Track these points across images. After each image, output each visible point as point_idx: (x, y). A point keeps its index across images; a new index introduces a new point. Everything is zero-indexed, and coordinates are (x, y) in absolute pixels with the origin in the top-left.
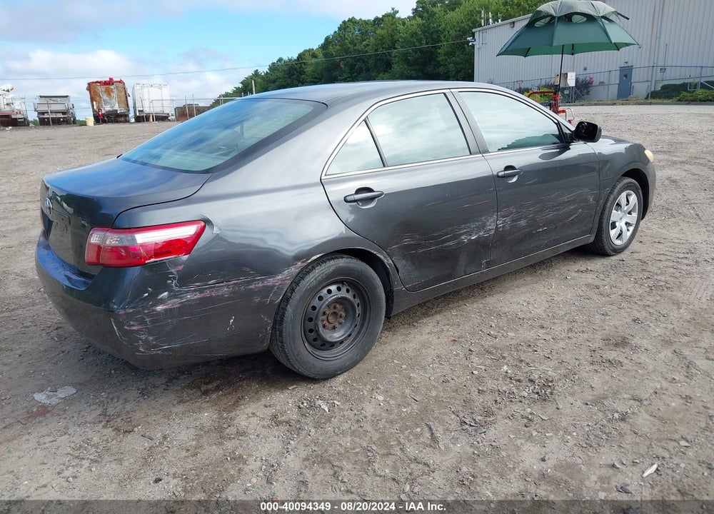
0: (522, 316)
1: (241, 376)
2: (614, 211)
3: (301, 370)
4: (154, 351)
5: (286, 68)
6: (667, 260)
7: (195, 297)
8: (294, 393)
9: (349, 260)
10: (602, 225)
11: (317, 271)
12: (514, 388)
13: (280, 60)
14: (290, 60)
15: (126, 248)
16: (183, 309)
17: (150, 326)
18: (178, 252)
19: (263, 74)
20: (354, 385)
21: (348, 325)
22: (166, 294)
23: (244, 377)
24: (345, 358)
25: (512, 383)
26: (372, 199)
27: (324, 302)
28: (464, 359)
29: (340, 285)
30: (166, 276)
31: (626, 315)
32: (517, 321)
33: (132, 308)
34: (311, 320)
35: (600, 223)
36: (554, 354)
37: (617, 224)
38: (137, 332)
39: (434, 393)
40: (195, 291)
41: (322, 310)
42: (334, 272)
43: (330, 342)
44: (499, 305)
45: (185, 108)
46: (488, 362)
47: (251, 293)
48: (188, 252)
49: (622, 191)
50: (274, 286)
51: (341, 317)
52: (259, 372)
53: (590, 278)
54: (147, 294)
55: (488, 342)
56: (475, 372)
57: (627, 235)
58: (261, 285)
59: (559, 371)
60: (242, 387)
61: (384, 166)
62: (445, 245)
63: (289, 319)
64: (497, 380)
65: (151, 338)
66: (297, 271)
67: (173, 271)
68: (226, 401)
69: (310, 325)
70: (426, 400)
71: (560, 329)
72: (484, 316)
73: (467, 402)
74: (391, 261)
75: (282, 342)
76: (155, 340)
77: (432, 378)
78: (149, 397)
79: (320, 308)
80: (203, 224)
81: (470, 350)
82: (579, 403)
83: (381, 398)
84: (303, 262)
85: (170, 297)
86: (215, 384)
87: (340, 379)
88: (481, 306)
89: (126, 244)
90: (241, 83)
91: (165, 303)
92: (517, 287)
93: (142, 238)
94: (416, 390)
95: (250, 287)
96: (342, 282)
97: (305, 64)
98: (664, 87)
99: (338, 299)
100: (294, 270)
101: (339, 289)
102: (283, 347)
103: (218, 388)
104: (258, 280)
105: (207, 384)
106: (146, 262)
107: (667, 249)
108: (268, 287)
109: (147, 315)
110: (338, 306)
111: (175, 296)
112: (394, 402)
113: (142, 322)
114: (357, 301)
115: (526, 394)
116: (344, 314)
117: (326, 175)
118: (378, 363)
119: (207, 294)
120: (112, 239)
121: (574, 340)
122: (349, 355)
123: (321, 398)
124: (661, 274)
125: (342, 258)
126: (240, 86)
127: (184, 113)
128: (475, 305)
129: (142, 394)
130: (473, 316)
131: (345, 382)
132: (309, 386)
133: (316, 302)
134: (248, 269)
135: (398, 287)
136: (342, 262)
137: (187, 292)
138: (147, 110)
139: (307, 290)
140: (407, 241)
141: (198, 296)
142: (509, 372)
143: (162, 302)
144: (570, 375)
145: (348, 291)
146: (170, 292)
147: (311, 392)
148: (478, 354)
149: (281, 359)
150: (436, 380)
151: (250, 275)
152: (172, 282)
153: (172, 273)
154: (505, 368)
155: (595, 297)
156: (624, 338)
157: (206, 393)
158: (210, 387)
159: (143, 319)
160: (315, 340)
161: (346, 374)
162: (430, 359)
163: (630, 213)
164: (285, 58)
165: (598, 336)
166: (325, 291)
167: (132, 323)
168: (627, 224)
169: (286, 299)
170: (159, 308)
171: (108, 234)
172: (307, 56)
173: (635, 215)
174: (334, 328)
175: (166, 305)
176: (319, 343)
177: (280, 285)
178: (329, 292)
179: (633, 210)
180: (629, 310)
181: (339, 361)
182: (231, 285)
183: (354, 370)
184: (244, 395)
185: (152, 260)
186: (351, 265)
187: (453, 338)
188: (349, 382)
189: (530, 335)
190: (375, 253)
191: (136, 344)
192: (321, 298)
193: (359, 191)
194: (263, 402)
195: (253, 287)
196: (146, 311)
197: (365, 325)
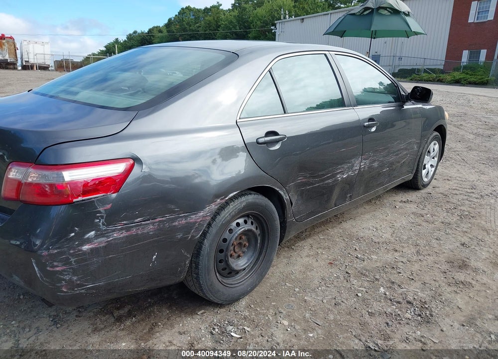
0: (377, 241)
1: (149, 300)
2: (426, 156)
3: (212, 298)
4: (77, 291)
5: (139, 39)
6: (461, 194)
7: (122, 236)
8: (204, 318)
9: (256, 196)
10: (419, 166)
11: (231, 207)
12: (397, 310)
13: (135, 32)
14: (142, 33)
15: (51, 185)
16: (109, 247)
17: (75, 266)
18: (106, 191)
19: (122, 42)
20: (258, 309)
21: (250, 254)
22: (93, 233)
23: (153, 301)
24: (247, 283)
25: (393, 305)
26: (277, 142)
27: (234, 235)
28: (345, 281)
29: (246, 219)
30: (94, 215)
31: (453, 240)
32: (375, 245)
33: (56, 249)
34: (221, 251)
35: (418, 165)
36: (415, 275)
37: (426, 166)
38: (61, 273)
39: (331, 317)
40: (121, 229)
41: (232, 242)
42: (244, 207)
43: (236, 271)
44: (354, 230)
45: (63, 61)
46: (366, 284)
47: (175, 230)
48: (117, 191)
49: (432, 141)
50: (196, 222)
51: (245, 246)
52: (166, 295)
53: (412, 207)
54: (73, 234)
55: (359, 265)
56: (360, 295)
57: (431, 173)
58: (184, 221)
59: (426, 293)
60: (153, 312)
61: (285, 113)
62: (326, 182)
63: (206, 253)
64: (380, 301)
65: (75, 278)
66: (216, 207)
67: (101, 209)
68: (141, 328)
69: (222, 256)
70: (327, 324)
71: (409, 251)
72: (346, 240)
73: (364, 325)
74: (288, 197)
75: (197, 274)
76: (79, 279)
77: (325, 301)
78: (61, 325)
79: (230, 240)
80: (132, 162)
81: (347, 273)
82: (456, 325)
83: (286, 323)
84: (222, 199)
85: (96, 237)
86: (126, 310)
87: (243, 302)
88: (341, 231)
89: (52, 181)
90: (105, 47)
91: (92, 242)
92: (362, 214)
93: (69, 176)
94: (314, 314)
95: (174, 224)
96: (248, 216)
97: (153, 36)
98: (400, 70)
99: (245, 231)
100: (213, 207)
101: (246, 222)
102: (198, 279)
103: (130, 315)
104: (182, 217)
105: (118, 309)
106: (74, 200)
107: (456, 185)
108: (191, 223)
109: (72, 255)
110: (243, 237)
111: (102, 235)
112: (299, 327)
113: (67, 262)
114: (258, 232)
115: (410, 317)
116: (247, 244)
117: (240, 118)
118: (273, 287)
119: (134, 231)
120: (33, 176)
121: (425, 263)
122: (251, 280)
123: (231, 323)
124: (462, 205)
125: (250, 194)
126: (104, 49)
127: (63, 66)
128: (336, 230)
129: (55, 323)
130: (337, 240)
131: (248, 307)
132: (216, 311)
133: (227, 235)
134: (173, 207)
135: (290, 219)
136: (252, 198)
137: (114, 231)
138: (32, 61)
139: (222, 224)
140: (300, 180)
141: (125, 234)
142: (387, 293)
143: (89, 241)
144: (437, 295)
145: (252, 223)
146: (97, 231)
147: (219, 317)
148: (356, 277)
149: (193, 289)
150: (329, 302)
151: (174, 212)
152: (100, 222)
153: (99, 212)
154: (382, 290)
155: (424, 224)
156: (463, 261)
157: (119, 319)
158: (122, 312)
159: (68, 259)
160: (224, 269)
161: (247, 297)
162: (316, 282)
163: (433, 158)
164: (139, 31)
165: (442, 258)
166: (234, 224)
167: (55, 264)
168: (432, 166)
169: (204, 234)
170: (86, 248)
171: (31, 170)
172: (155, 31)
173: (436, 159)
174: (239, 256)
175: (92, 244)
176: (227, 271)
177: (201, 221)
178: (238, 224)
179: (436, 156)
180: (454, 236)
181: (241, 287)
182: (156, 222)
183: (253, 293)
184: (156, 321)
185: (80, 199)
186: (257, 201)
187: (329, 261)
188: (252, 306)
189: (389, 257)
190: (278, 190)
191: (58, 285)
192: (231, 231)
193: (269, 134)
194: (177, 328)
195: (176, 223)
196: (72, 252)
197: (264, 253)
